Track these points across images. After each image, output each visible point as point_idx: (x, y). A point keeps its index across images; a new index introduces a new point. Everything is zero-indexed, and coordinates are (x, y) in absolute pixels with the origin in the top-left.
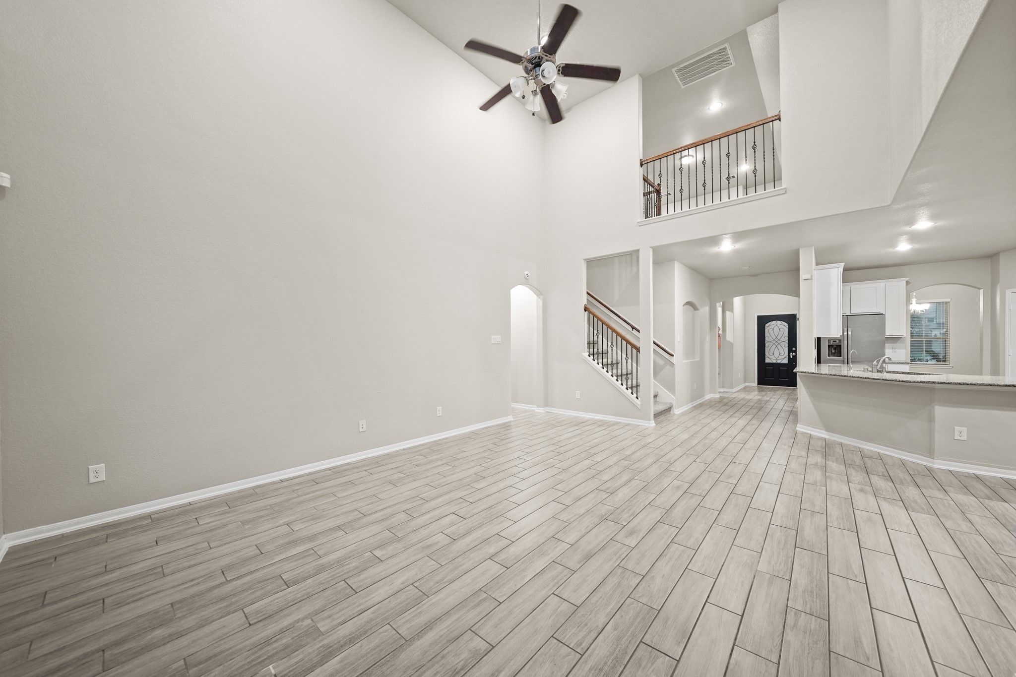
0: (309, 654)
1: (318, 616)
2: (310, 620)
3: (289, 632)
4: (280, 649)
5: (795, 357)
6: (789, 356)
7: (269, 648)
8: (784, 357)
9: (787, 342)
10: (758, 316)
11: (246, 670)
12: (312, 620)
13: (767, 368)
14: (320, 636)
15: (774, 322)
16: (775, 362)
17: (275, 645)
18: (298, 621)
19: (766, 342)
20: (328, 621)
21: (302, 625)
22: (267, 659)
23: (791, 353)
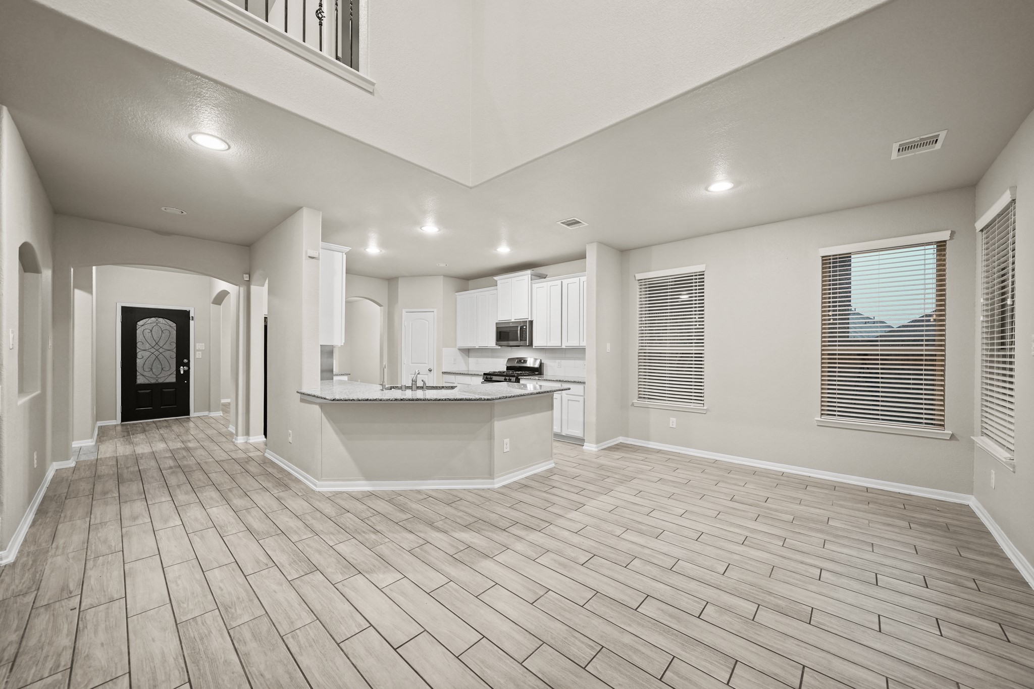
5: (187, 373)
6: (178, 371)
8: (169, 373)
9: (175, 350)
10: (123, 308)
13: (140, 391)
15: (153, 319)
16: (153, 381)
19: (138, 350)
23: (182, 367)
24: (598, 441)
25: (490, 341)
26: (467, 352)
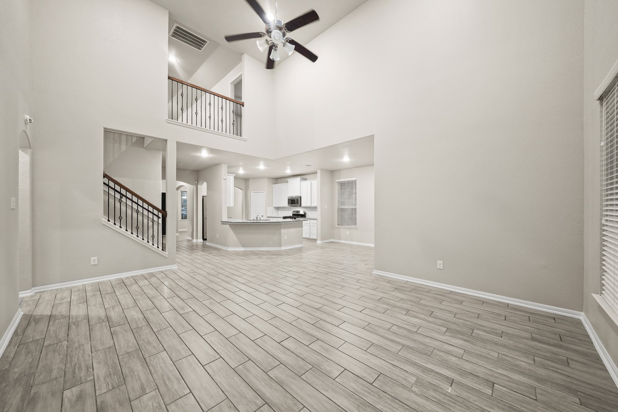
0: (432, 378)
1: (407, 386)
2: (412, 389)
3: (426, 395)
4: (438, 393)
7: (441, 399)
11: (459, 402)
12: (412, 387)
14: (419, 378)
17: (438, 397)
18: (417, 395)
20: (408, 379)
21: (418, 390)
22: (447, 396)
24: (321, 240)
25: (285, 204)
26: (278, 208)
